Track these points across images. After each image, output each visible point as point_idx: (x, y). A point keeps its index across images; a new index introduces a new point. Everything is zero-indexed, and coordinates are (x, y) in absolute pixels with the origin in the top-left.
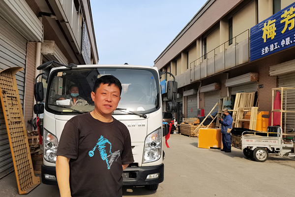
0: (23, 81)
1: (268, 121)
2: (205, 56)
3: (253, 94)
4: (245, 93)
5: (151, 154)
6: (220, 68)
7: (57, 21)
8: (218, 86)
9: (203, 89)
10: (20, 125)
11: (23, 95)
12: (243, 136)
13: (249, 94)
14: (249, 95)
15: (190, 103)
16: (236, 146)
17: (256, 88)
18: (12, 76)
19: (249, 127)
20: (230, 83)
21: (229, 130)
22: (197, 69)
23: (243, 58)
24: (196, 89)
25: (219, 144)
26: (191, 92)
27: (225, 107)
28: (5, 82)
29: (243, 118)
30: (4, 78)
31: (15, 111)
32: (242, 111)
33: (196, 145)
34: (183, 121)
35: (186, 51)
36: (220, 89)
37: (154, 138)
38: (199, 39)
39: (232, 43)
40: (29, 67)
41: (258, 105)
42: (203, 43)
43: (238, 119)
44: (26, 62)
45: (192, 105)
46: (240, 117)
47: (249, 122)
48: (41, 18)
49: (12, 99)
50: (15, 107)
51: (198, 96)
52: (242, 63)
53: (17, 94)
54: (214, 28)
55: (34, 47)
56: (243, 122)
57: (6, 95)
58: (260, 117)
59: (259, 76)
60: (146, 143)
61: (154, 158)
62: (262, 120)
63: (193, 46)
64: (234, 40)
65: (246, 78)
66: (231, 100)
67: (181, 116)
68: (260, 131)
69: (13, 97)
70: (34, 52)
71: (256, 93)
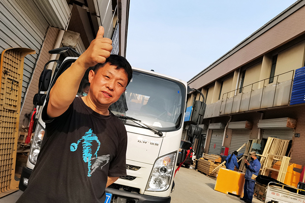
0: (33, 67)
1: (299, 176)
2: (241, 90)
3: (287, 142)
4: (278, 139)
5: (158, 182)
6: (255, 106)
7: (88, 14)
8: (249, 125)
9: (233, 126)
10: (14, 115)
11: (28, 83)
12: (269, 187)
13: (283, 141)
14: (282, 143)
15: (215, 138)
16: (259, 196)
17: (291, 136)
18: (20, 58)
19: (277, 178)
20: (263, 124)
21: (254, 176)
22: (230, 101)
23: (282, 99)
24: (224, 124)
25: (240, 191)
26: (218, 126)
27: (253, 150)
28: (10, 63)
29: (272, 167)
30: (10, 57)
31: (12, 97)
32: (272, 159)
33: (212, 186)
34: (203, 156)
35: (221, 81)
36: (251, 129)
37: (166, 162)
38: (237, 70)
39: (272, 82)
40: (44, 54)
41: (291, 155)
42: (241, 76)
43: (266, 166)
44: (41, 47)
45: (216, 141)
46: (267, 165)
47: (278, 172)
48: (72, 6)
49: (12, 83)
50: (14, 93)
51: (225, 132)
52: (280, 105)
53: (21, 79)
54: (256, 62)
55: (56, 34)
56: (271, 172)
57: (7, 77)
58: (291, 170)
59: (297, 123)
60: (155, 166)
61: (161, 188)
62: (293, 174)
63: (229, 76)
64: (275, 78)
65: (282, 123)
66: (261, 144)
67: (201, 150)
68: (289, 185)
69: (15, 81)
70: (54, 40)
71: (291, 142)
